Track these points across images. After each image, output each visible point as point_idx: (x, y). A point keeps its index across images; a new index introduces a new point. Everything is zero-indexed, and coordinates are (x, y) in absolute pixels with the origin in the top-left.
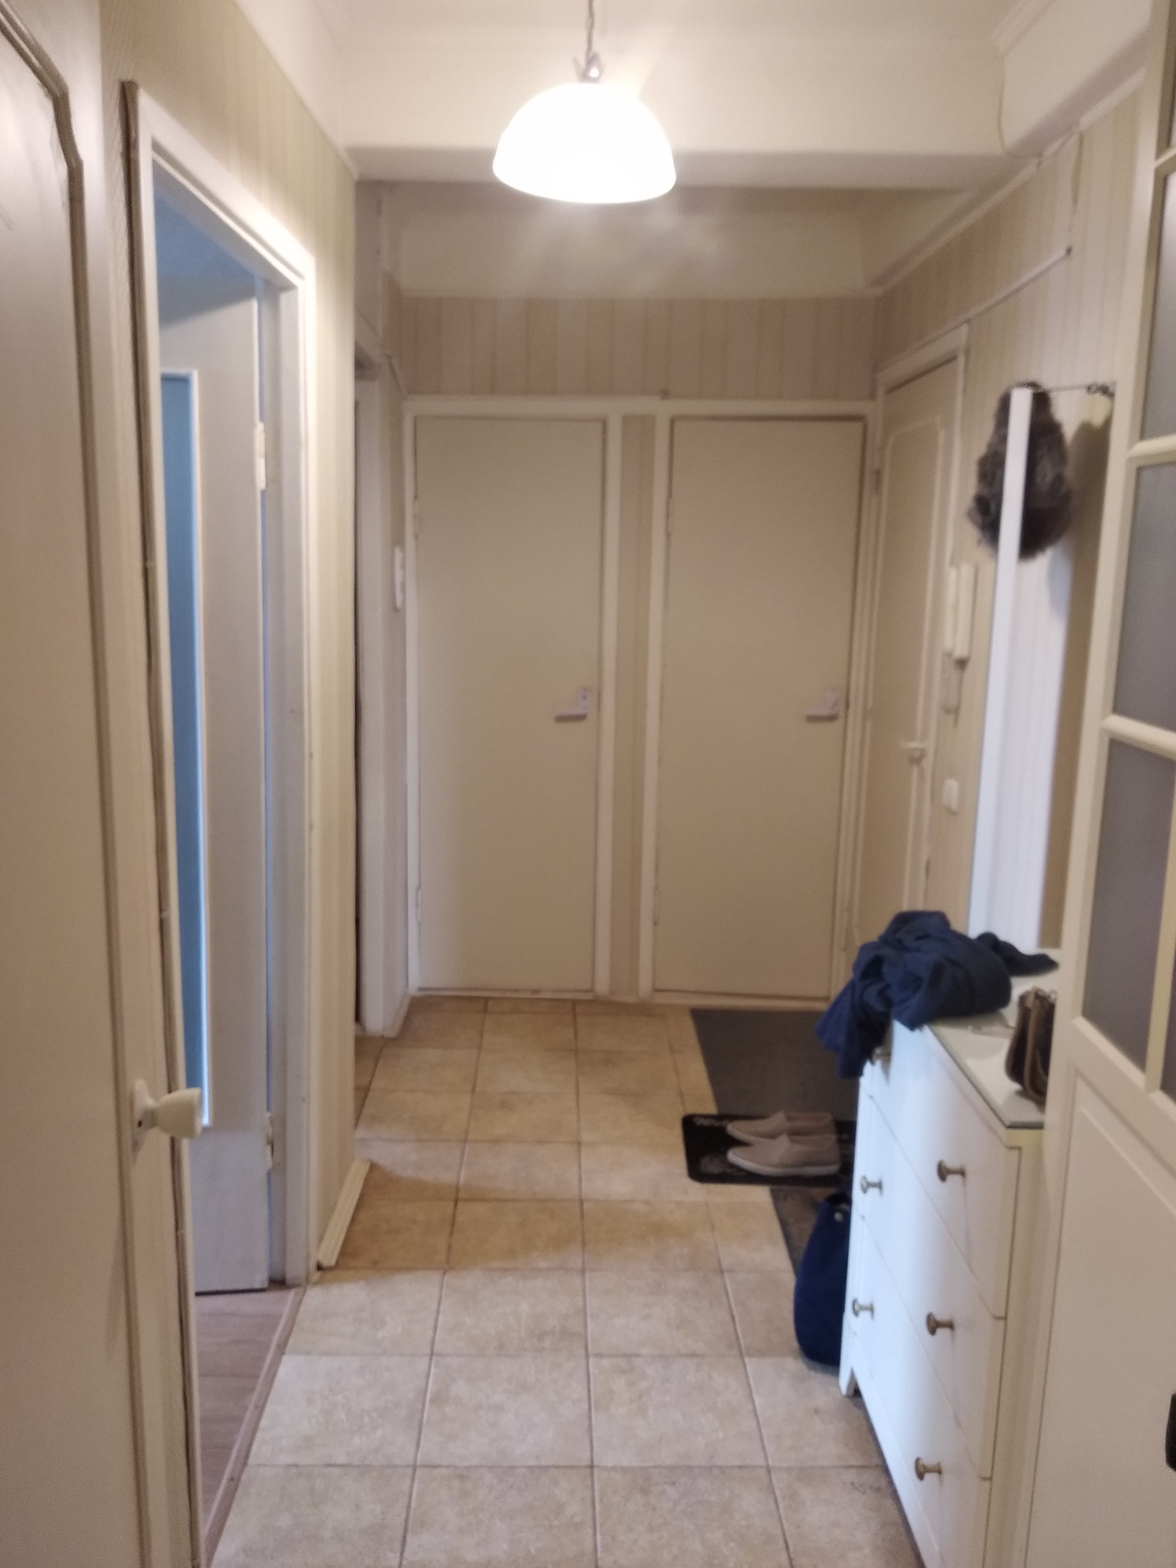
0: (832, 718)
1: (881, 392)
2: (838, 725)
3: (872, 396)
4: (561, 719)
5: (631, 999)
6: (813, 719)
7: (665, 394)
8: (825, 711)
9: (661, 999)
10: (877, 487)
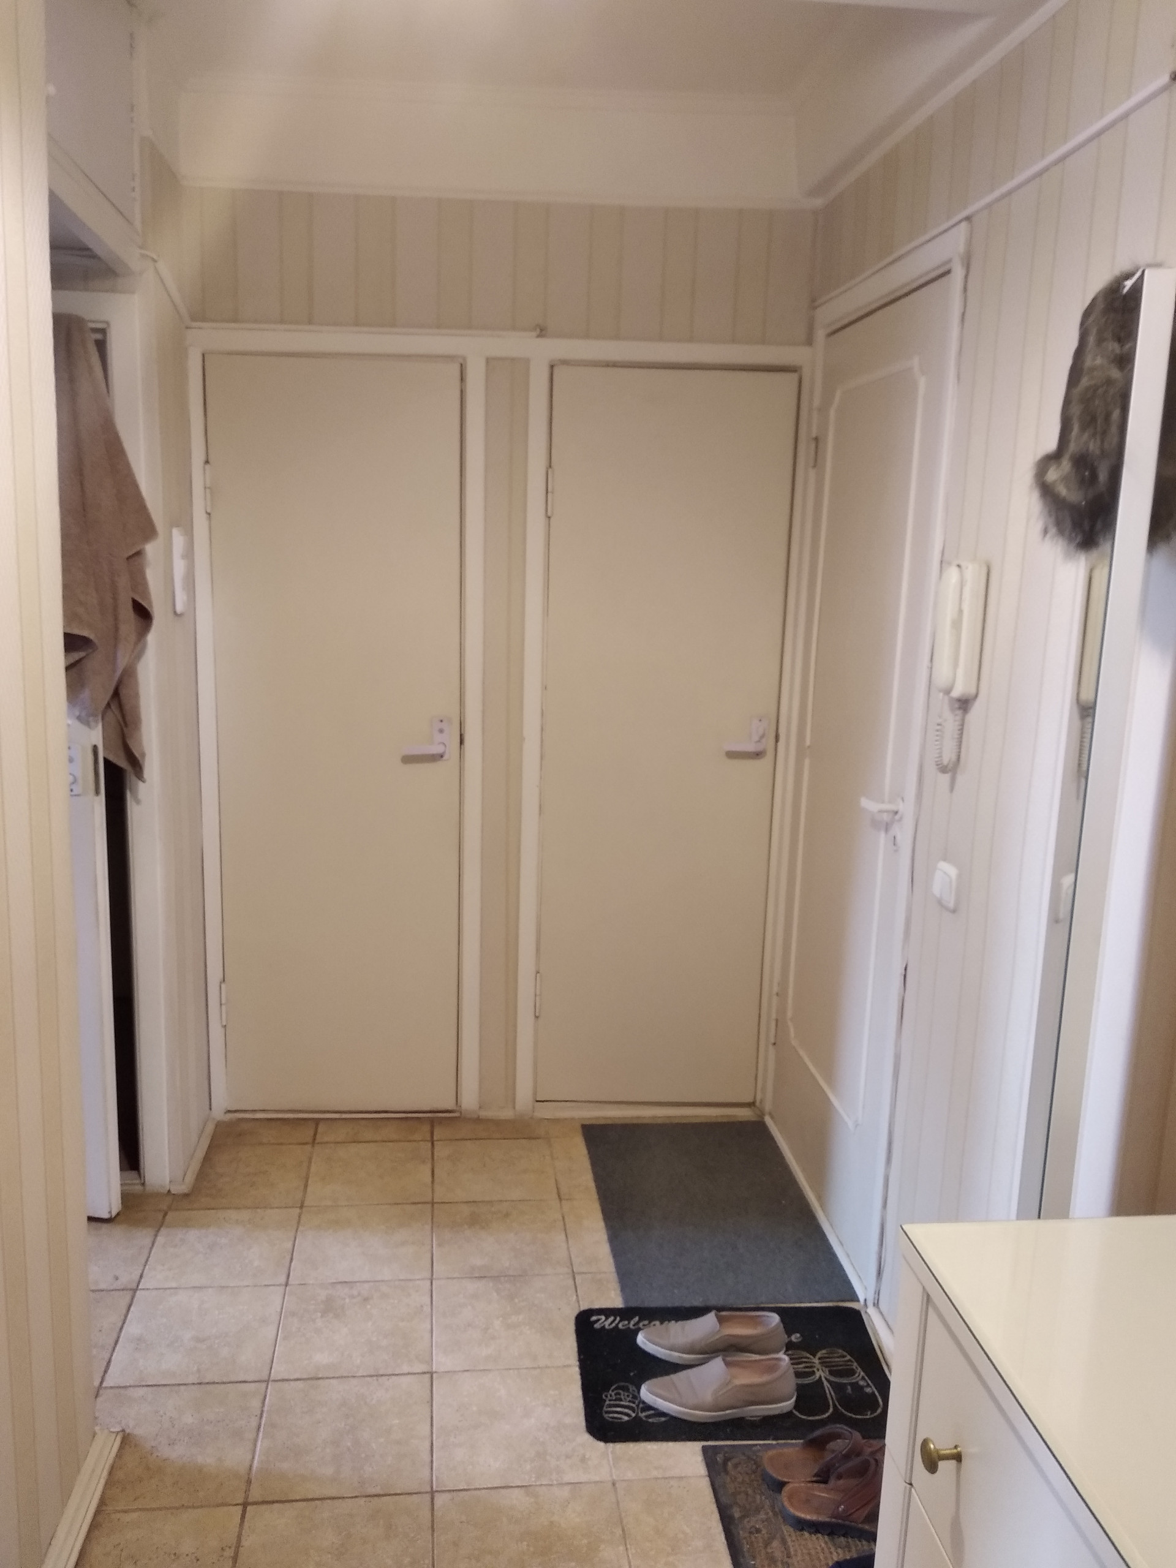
0: (758, 755)
1: (820, 334)
2: (765, 763)
3: (809, 341)
4: (408, 759)
5: (507, 1114)
6: (732, 755)
7: (542, 332)
8: (751, 747)
9: (546, 1112)
10: (817, 461)
